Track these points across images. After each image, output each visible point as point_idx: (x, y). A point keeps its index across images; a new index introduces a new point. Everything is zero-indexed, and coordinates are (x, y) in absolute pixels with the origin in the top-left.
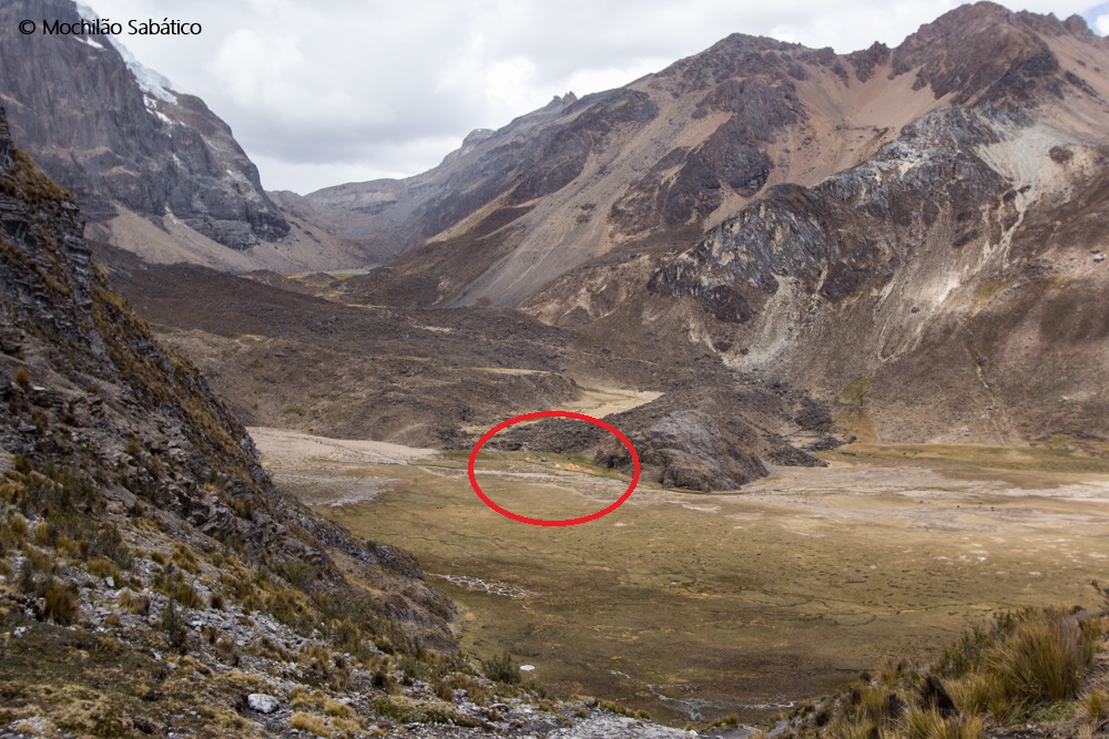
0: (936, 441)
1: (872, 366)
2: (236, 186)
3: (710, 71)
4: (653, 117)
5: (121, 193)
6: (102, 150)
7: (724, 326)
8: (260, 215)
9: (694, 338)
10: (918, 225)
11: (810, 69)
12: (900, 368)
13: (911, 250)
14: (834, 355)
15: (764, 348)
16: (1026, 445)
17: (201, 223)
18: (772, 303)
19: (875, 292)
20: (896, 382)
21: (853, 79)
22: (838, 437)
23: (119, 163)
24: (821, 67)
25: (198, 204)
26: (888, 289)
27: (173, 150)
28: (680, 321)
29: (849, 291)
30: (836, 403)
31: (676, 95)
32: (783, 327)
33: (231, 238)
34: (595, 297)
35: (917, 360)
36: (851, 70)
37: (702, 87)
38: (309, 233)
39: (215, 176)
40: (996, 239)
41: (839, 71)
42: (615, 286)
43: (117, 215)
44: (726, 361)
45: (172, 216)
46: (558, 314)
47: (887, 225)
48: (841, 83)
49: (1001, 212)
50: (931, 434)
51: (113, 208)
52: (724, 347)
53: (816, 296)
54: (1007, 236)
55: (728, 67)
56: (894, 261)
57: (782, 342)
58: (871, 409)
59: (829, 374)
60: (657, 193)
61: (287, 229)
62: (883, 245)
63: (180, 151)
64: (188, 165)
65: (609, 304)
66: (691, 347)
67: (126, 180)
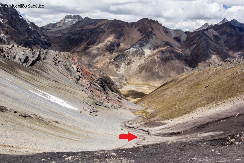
0: (136, 82)
1: (131, 73)
2: (43, 39)
3: (112, 25)
4: (105, 33)
5: (31, 43)
6: (27, 36)
7: (117, 68)
8: (48, 43)
9: (114, 70)
10: (136, 57)
11: (125, 25)
12: (133, 74)
13: (135, 60)
14: (128, 72)
15: (121, 71)
16: (142, 82)
17: (41, 46)
18: (122, 66)
19: (131, 65)
20: (133, 76)
21: (130, 27)
22: (128, 82)
23: (29, 38)
24: (126, 25)
25: (40, 43)
26: (133, 65)
27: (34, 34)
28: (113, 68)
29: (129, 65)
30: (128, 78)
31: (107, 29)
32: (123, 69)
33: (45, 48)
34: (103, 64)
35: (135, 73)
36: (130, 26)
37: (111, 28)
38: (54, 45)
39: (40, 37)
40: (143, 59)
41: (128, 26)
42: (105, 63)
43: (32, 47)
44: (118, 73)
45: (37, 45)
46: (100, 67)
47: (133, 57)
48: (129, 28)
49: (144, 56)
50: (135, 81)
51: (32, 46)
52: (117, 71)
53: (126, 65)
54: (144, 59)
55: (114, 25)
56: (133, 61)
57: (123, 71)
58: (131, 79)
59: (127, 74)
60: (107, 47)
61: (51, 44)
62: (132, 59)
63: (35, 34)
64: (36, 36)
65: (105, 65)
66: (114, 71)
67: (31, 41)
